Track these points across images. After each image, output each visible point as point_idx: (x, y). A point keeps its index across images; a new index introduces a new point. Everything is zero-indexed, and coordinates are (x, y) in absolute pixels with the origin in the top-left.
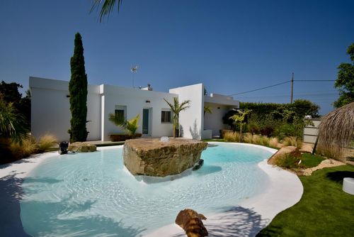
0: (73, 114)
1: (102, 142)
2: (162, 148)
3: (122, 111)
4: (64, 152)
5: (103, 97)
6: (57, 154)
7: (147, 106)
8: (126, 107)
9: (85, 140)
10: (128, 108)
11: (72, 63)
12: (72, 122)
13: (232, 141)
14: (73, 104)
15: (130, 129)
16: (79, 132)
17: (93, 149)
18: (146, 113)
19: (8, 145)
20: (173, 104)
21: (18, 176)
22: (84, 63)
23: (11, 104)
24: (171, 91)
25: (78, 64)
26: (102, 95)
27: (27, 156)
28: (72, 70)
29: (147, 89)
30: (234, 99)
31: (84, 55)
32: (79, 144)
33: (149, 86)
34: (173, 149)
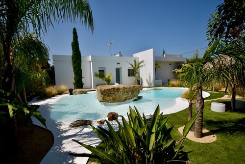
0: (75, 73)
1: (93, 89)
2: (112, 89)
3: (103, 71)
4: (71, 94)
5: (91, 63)
6: (68, 95)
7: (118, 66)
8: (105, 68)
9: (82, 88)
10: (106, 69)
11: (72, 45)
12: (74, 78)
13: (175, 87)
14: (75, 68)
15: (107, 81)
16: (79, 84)
17: (85, 93)
18: (118, 71)
19: (45, 90)
20: (133, 64)
21: (50, 103)
22: (78, 44)
23: (44, 70)
24: (135, 55)
25: (75, 45)
26: (90, 62)
27: (54, 96)
28: (73, 49)
29: (118, 55)
30: (183, 57)
31: (78, 40)
32: (78, 90)
33: (120, 53)
34: (118, 89)
